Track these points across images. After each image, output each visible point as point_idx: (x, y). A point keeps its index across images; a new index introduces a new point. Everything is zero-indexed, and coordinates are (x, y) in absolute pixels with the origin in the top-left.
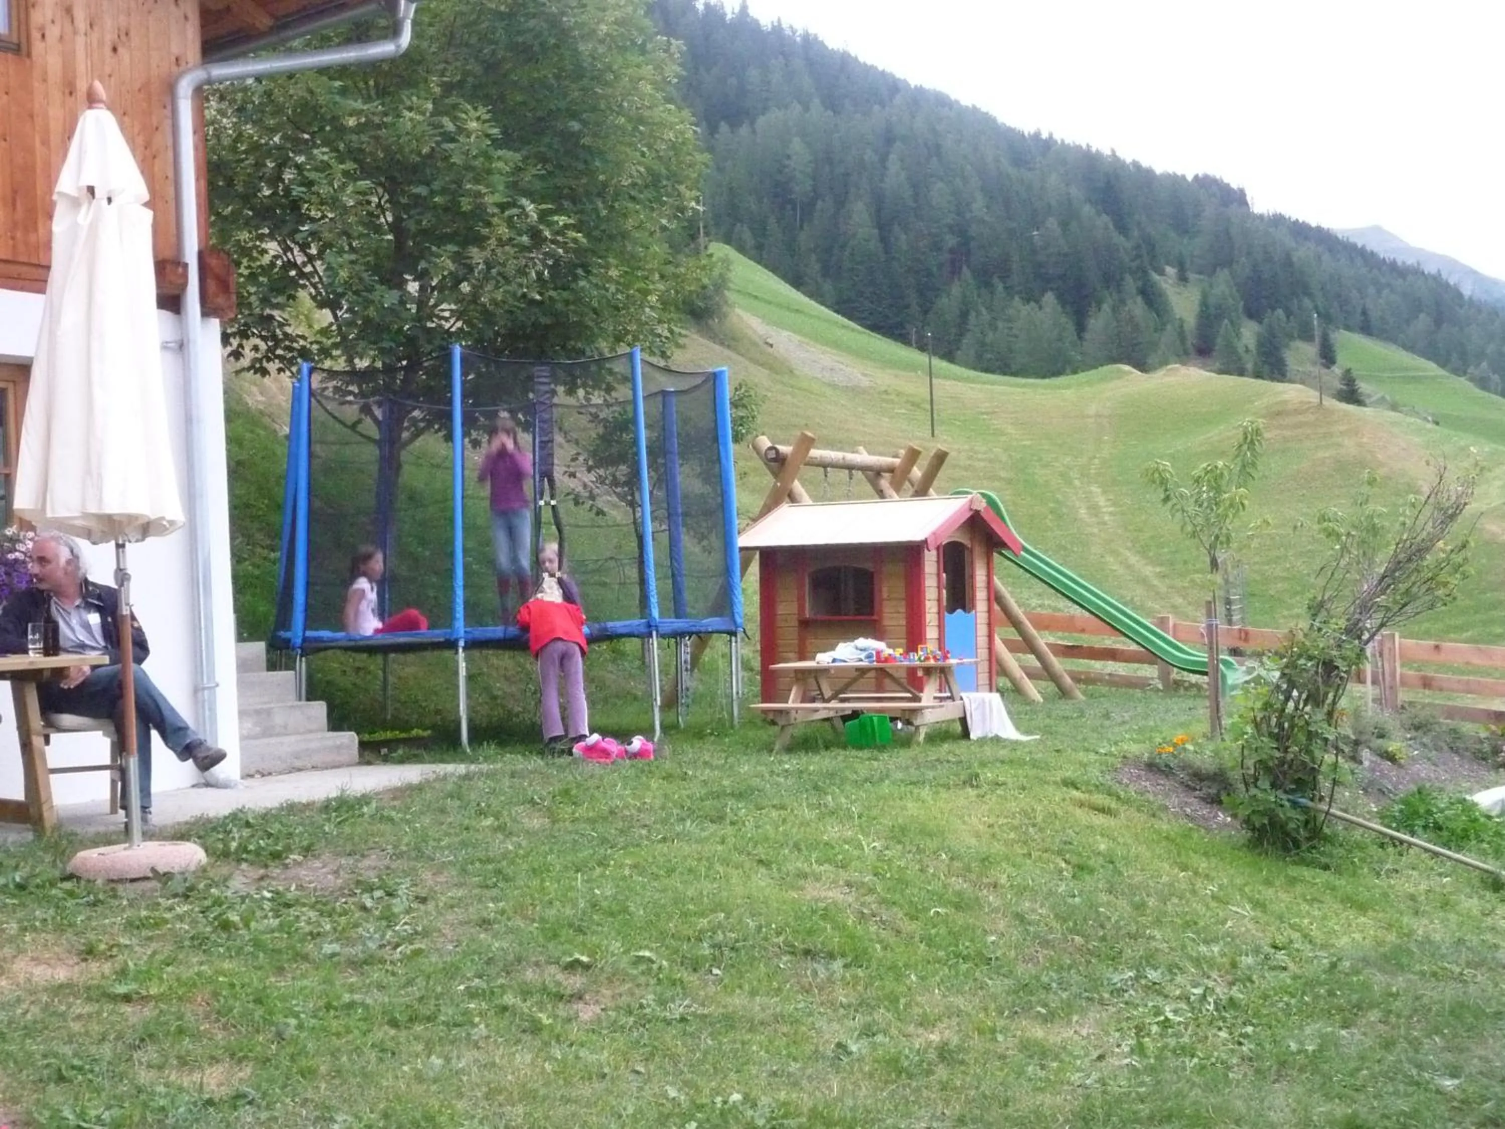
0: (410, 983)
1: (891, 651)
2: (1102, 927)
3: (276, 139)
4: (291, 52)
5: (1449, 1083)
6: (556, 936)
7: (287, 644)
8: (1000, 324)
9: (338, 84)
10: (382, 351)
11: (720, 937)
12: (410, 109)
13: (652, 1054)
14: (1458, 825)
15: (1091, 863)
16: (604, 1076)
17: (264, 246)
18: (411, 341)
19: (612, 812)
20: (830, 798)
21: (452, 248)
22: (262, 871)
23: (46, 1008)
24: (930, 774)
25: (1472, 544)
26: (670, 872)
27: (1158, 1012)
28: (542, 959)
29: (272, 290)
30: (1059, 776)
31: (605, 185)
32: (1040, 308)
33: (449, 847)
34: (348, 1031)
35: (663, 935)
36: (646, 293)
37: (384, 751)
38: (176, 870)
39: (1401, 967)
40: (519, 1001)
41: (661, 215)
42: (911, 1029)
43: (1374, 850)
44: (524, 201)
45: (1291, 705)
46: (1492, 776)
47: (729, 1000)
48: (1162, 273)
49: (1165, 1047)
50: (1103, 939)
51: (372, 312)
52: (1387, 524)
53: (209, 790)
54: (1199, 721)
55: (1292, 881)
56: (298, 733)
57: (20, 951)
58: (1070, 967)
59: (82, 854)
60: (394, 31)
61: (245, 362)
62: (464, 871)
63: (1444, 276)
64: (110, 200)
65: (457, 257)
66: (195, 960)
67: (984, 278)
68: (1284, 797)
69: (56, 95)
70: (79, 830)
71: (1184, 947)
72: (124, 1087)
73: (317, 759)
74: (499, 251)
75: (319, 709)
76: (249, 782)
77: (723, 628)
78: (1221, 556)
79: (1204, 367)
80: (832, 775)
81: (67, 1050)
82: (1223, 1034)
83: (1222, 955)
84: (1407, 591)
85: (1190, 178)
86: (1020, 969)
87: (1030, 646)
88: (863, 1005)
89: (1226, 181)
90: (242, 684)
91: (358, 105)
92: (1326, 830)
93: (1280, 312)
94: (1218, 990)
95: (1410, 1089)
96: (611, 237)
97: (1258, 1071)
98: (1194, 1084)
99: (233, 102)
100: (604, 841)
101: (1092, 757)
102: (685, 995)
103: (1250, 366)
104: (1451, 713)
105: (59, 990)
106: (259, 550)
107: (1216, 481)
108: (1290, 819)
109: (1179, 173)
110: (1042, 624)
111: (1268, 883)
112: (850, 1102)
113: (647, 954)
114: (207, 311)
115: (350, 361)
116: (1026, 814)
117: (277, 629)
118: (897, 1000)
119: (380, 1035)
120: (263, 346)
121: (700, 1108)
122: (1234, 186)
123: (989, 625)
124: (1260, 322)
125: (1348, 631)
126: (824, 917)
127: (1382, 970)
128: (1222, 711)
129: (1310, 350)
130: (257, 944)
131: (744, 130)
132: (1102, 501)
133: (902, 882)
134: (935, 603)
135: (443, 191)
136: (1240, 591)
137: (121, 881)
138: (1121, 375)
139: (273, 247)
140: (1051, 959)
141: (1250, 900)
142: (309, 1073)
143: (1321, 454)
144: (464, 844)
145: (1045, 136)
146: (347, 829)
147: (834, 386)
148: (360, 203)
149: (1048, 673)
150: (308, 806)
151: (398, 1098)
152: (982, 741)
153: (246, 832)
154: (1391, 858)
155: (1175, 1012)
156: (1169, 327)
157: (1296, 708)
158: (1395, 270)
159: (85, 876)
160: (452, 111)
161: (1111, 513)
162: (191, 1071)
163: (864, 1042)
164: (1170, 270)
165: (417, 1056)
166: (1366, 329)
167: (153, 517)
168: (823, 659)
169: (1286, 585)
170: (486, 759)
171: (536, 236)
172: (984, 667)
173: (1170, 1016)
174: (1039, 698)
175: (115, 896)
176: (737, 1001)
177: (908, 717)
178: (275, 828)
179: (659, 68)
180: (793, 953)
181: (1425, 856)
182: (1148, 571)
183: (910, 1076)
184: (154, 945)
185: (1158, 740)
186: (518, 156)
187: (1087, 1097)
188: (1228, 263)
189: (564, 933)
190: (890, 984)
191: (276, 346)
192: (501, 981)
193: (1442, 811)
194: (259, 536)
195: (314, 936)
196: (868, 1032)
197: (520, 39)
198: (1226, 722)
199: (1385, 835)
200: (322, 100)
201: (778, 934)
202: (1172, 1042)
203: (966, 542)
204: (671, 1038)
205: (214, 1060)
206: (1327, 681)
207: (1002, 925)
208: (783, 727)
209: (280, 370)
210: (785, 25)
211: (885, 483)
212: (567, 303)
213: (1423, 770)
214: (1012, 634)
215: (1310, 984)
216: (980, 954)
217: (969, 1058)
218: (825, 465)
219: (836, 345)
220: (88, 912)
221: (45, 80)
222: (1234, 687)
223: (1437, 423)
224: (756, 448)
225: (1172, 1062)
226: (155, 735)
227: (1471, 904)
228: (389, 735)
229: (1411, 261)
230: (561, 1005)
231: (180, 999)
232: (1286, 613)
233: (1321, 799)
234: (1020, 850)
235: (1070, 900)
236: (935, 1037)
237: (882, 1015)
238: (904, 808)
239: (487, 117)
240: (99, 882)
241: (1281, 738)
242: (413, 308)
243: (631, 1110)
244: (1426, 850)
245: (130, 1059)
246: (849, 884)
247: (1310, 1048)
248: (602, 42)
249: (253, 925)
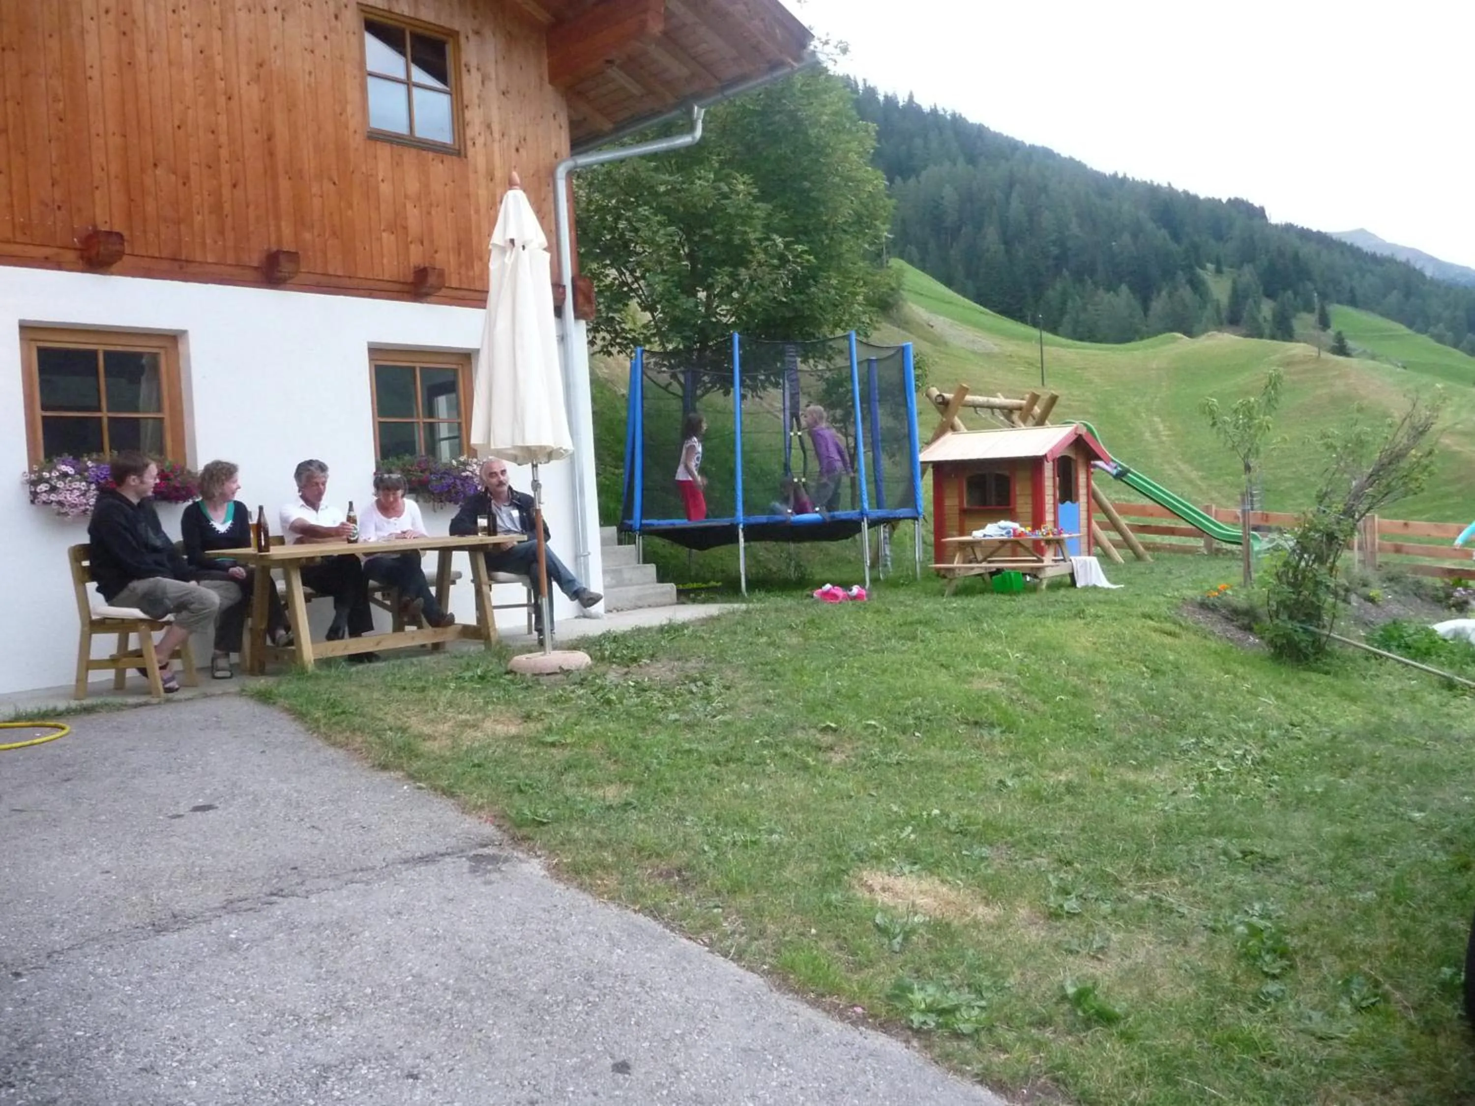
0: (724, 738)
1: (1023, 529)
2: (1173, 709)
3: (614, 201)
4: (623, 145)
5: (1417, 815)
6: (814, 711)
7: (630, 529)
8: (1089, 307)
9: (653, 164)
10: (684, 338)
11: (919, 713)
12: (700, 178)
13: (881, 784)
14: (1423, 646)
15: (1163, 668)
16: (851, 797)
17: (607, 272)
18: (702, 330)
19: (843, 633)
20: (985, 625)
21: (728, 269)
22: (626, 670)
23: (505, 750)
24: (1052, 610)
25: (1437, 452)
26: (884, 671)
27: (1212, 765)
28: (807, 725)
29: (612, 300)
30: (1140, 610)
31: (826, 224)
32: (1118, 295)
33: (741, 655)
34: (690, 767)
35: (882, 711)
36: (855, 294)
37: (692, 595)
38: (573, 668)
39: (1382, 739)
40: (793, 750)
41: (864, 242)
42: (1047, 772)
43: (1362, 663)
44: (775, 236)
45: (1303, 564)
46: (1446, 613)
47: (926, 752)
48: (1203, 268)
49: (1218, 788)
50: (1173, 717)
51: (678, 313)
52: (1370, 439)
53: (587, 621)
54: (1235, 575)
55: (1304, 682)
56: (638, 584)
57: (487, 716)
58: (1152, 735)
59: (516, 658)
60: (692, 129)
61: (596, 348)
62: (752, 670)
63: (1412, 262)
64: (524, 247)
65: (732, 275)
66: (592, 723)
67: (1078, 276)
68: (1298, 625)
69: (483, 181)
70: (511, 643)
71: (1229, 724)
72: (559, 797)
73: (651, 601)
74: (759, 270)
75: (651, 569)
76: (610, 615)
77: (910, 515)
78: (1253, 462)
79: (1234, 333)
80: (985, 610)
81: (521, 774)
82: (1258, 780)
83: (1256, 729)
84: (1388, 485)
85: (1224, 201)
86: (1118, 736)
87: (1114, 526)
88: (1015, 757)
89: (1251, 201)
90: (603, 553)
91: (666, 177)
92: (1327, 648)
93: (1290, 293)
94: (1253, 752)
95: (1391, 818)
96: (832, 257)
97: (1283, 805)
98: (1238, 812)
99: (585, 179)
100: (839, 651)
101: (1162, 599)
102: (899, 749)
103: (1267, 331)
104: (1417, 570)
105: (512, 738)
106: (608, 468)
107: (1249, 411)
108: (1302, 640)
109: (1217, 197)
110: (1124, 510)
111: (1286, 683)
112: (1009, 817)
113: (873, 722)
114: (578, 316)
115: (662, 344)
116: (1118, 635)
117: (624, 518)
118: (1037, 755)
119: (710, 769)
120: (608, 337)
121: (914, 818)
122: (1257, 205)
123: (1088, 511)
124: (1275, 300)
125: (1345, 513)
126: (987, 701)
127: (1369, 741)
128: (1252, 569)
129: (1311, 319)
130: (629, 714)
131: (912, 181)
132: (1161, 427)
133: (1039, 680)
134: (1052, 497)
135: (722, 232)
136: (1259, 487)
137: (541, 674)
138: (1175, 340)
139: (613, 272)
140: (1138, 730)
141: (1274, 694)
142: (668, 791)
143: (1319, 392)
144: (750, 654)
145: (1120, 175)
146: (676, 644)
147: (974, 353)
148: (667, 242)
149: (1127, 543)
150: (650, 629)
151: (723, 807)
152: (1086, 588)
153: (614, 645)
154: (1374, 668)
155: (1224, 765)
156: (1209, 306)
157: (1307, 565)
158: (1375, 259)
159: (519, 671)
160: (726, 178)
161: (1168, 436)
162: (596, 789)
163: (1016, 780)
164: (1210, 266)
165: (733, 782)
166: (1353, 302)
167: (555, 447)
168: (978, 534)
169: (1292, 484)
170: (759, 600)
171: (782, 258)
172: (1085, 540)
173: (1221, 768)
174: (1121, 560)
175: (539, 684)
176: (933, 753)
177: (1035, 573)
178: (631, 643)
179: (861, 143)
180: (967, 724)
181: (1398, 666)
182: (1194, 475)
183: (1048, 802)
184: (565, 713)
185: (1207, 588)
186: (770, 207)
187: (1167, 817)
188: (1252, 260)
189: (819, 709)
190: (1031, 743)
191: (617, 337)
192: (781, 738)
193: (1410, 636)
194: (608, 459)
195: (663, 709)
196: (1017, 774)
197: (770, 128)
198: (1255, 576)
199: (1370, 651)
200: (643, 175)
201: (957, 711)
202: (1223, 784)
203: (1072, 455)
204: (891, 773)
205: (610, 782)
206: (1329, 547)
207: (1104, 707)
208: (951, 580)
209: (619, 352)
210: (939, 108)
211: (1015, 417)
212: (803, 302)
213: (1396, 609)
214: (1103, 518)
215: (1318, 749)
216: (1090, 726)
217: (1086, 791)
218: (975, 406)
219: (977, 325)
220: (523, 693)
221: (476, 172)
222: (1259, 552)
223: (1405, 368)
224: (928, 396)
225: (1223, 797)
226: (555, 585)
227: (1433, 699)
228: (695, 585)
229: (1387, 253)
230: (820, 753)
231: (585, 746)
232: (1292, 502)
233: (1324, 627)
234: (1115, 659)
235: (1150, 692)
236: (1063, 778)
237: (1026, 763)
238: (1036, 632)
239: (751, 181)
240: (528, 675)
241: (1296, 585)
242: (702, 309)
243: (869, 818)
244: (1399, 662)
245: (559, 781)
246: (1002, 680)
247: (1319, 790)
248: (823, 127)
249: (625, 701)
